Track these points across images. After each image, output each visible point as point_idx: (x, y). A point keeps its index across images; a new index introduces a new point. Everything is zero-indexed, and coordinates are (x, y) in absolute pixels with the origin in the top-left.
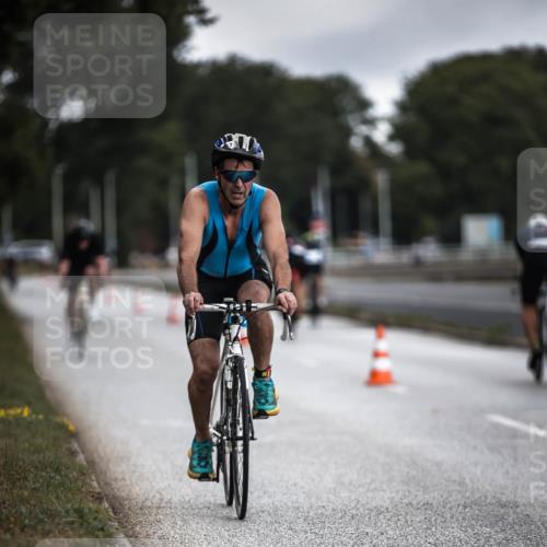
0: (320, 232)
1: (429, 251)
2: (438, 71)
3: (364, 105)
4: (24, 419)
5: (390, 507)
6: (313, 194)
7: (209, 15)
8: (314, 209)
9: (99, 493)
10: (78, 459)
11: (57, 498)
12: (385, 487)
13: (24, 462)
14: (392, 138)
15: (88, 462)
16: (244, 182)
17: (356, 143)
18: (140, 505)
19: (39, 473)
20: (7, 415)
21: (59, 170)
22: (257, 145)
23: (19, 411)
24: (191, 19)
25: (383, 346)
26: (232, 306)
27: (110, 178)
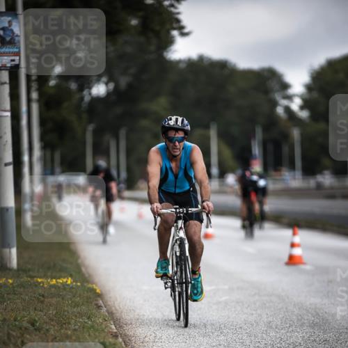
0: (257, 167)
1: (327, 179)
3: (285, 86)
4: (68, 285)
5: (302, 342)
6: (252, 142)
7: (186, 31)
8: (253, 152)
9: (116, 333)
10: (102, 311)
11: (89, 335)
12: (298, 330)
13: (68, 312)
14: (302, 108)
15: (109, 313)
16: (179, 142)
17: (280, 111)
18: (142, 340)
19: (78, 319)
20: (57, 282)
21: (91, 128)
22: (186, 122)
23: (65, 280)
24: (175, 33)
25: (297, 239)
26: (178, 210)
27: (123, 133)
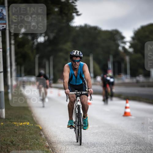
1: (141, 78)
2: (143, 28)
3: (123, 38)
4: (27, 125)
5: (130, 150)
6: (108, 62)
7: (79, 13)
8: (109, 67)
9: (48, 146)
10: (42, 137)
11: (37, 147)
12: (128, 145)
13: (28, 137)
14: (130, 47)
15: (45, 137)
16: (78, 62)
17: (120, 48)
18: (60, 150)
19: (32, 140)
20: (23, 124)
21: (37, 56)
22: (81, 53)
23: (26, 123)
24: (74, 14)
25: (128, 105)
26: (77, 93)
27: (51, 58)
